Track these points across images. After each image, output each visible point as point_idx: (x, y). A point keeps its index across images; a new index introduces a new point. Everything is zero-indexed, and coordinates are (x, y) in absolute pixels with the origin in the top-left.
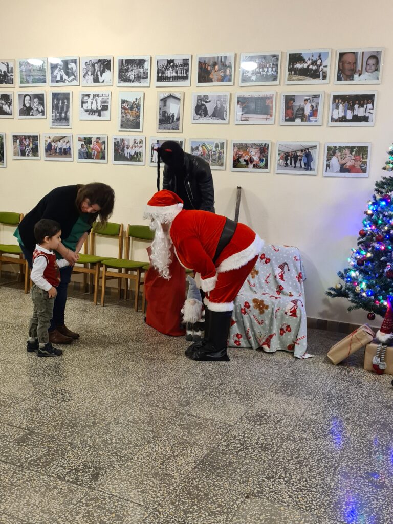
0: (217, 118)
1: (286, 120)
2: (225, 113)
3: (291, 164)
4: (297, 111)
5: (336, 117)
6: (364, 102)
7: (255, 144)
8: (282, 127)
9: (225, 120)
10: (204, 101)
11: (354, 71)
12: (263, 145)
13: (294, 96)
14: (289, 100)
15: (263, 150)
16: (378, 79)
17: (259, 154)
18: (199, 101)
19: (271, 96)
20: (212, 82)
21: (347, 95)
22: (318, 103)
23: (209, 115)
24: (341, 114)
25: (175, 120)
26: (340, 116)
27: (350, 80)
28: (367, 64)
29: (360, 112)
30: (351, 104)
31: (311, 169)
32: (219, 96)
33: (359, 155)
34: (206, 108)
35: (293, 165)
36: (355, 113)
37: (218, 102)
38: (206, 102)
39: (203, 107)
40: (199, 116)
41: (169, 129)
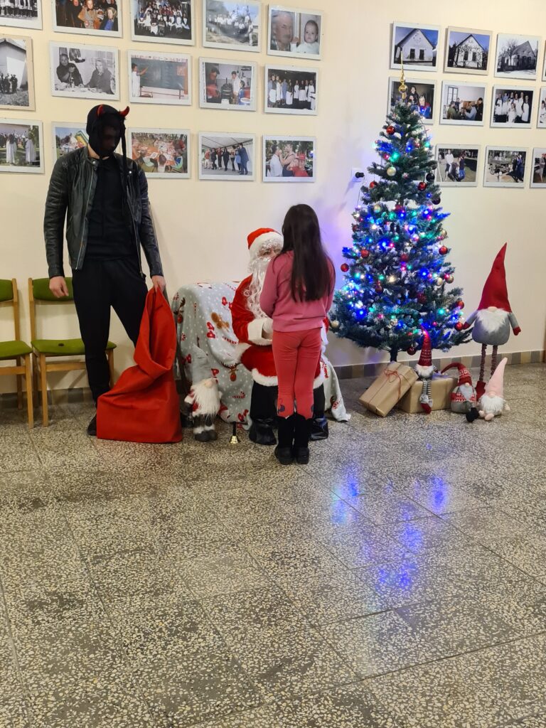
0: (100, 90)
1: (208, 101)
2: (112, 81)
3: (220, 165)
4: (223, 88)
5: (273, 101)
6: (305, 83)
7: (166, 135)
8: (203, 110)
9: (112, 93)
10: (72, 58)
11: (291, 38)
12: (179, 137)
13: (217, 65)
14: (212, 71)
15: (179, 144)
16: (318, 53)
17: (173, 151)
18: (64, 58)
19: (185, 61)
20: (84, 27)
21: (284, 71)
22: (250, 79)
23: (85, 83)
24: (279, 97)
25: (18, 87)
26: (278, 99)
27: (287, 50)
28: (306, 32)
29: (301, 95)
30: (290, 84)
31: (247, 173)
32: (100, 53)
33: (303, 153)
34: (76, 70)
35: (223, 166)
36: (296, 97)
37: (99, 63)
38: (77, 61)
39: (72, 69)
40: (65, 84)
41: (9, 104)
